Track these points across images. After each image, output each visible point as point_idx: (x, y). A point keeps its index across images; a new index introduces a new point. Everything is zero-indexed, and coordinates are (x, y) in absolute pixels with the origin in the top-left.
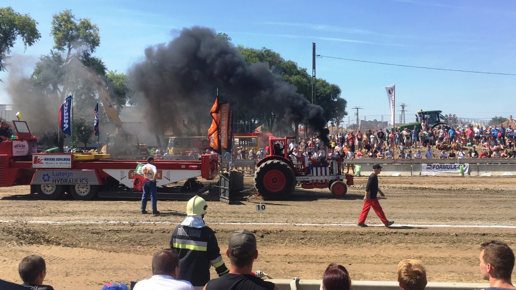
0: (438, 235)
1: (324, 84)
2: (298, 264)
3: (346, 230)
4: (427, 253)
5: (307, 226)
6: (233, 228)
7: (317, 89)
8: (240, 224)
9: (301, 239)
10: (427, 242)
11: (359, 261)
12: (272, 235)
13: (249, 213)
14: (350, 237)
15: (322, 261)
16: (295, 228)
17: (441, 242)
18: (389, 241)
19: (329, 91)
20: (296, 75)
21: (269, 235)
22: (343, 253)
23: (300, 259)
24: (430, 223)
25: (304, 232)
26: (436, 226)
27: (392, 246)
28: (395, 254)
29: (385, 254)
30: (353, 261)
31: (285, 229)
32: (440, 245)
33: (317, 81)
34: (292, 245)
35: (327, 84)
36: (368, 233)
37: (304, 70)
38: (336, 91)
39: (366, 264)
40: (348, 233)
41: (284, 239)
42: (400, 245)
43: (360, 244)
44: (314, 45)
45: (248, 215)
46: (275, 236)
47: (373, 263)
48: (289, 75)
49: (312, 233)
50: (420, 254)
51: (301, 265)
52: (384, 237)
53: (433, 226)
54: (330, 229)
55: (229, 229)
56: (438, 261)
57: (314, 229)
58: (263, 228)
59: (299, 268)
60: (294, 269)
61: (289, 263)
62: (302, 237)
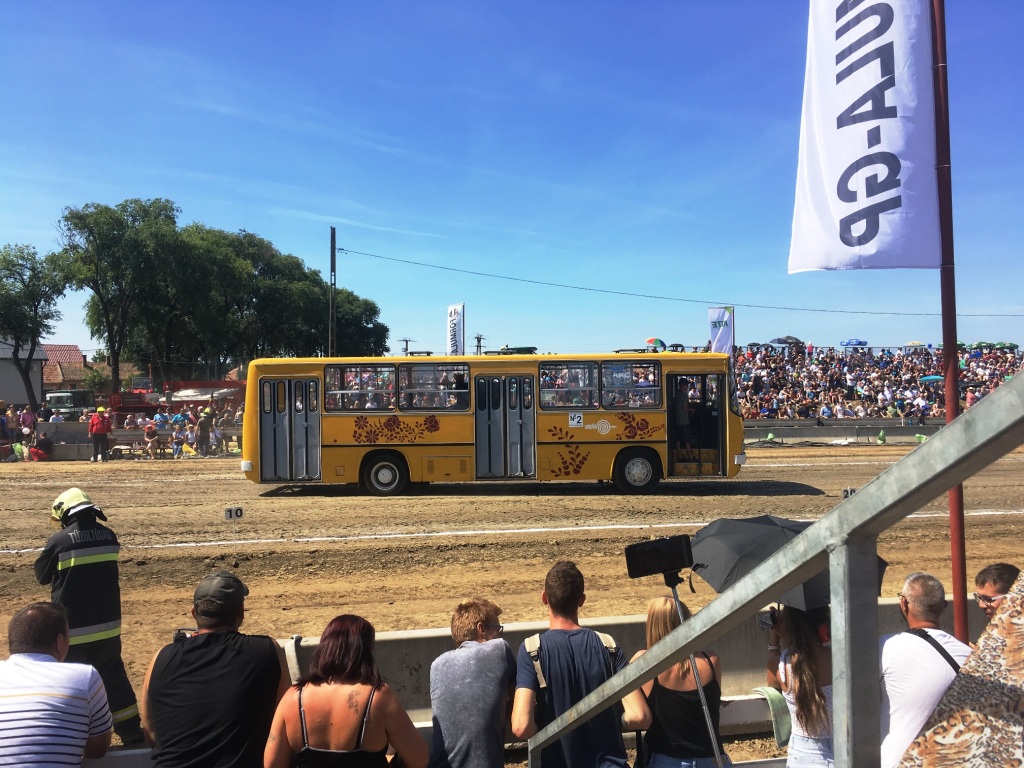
0: (531, 545)
1: (351, 298)
2: (302, 609)
3: (385, 545)
4: (513, 574)
5: (318, 542)
6: (180, 552)
7: (338, 307)
8: (193, 544)
9: (308, 565)
10: (515, 556)
11: (407, 596)
12: (253, 561)
13: (211, 524)
14: (392, 557)
15: (342, 600)
16: (296, 548)
17: (535, 556)
18: (456, 560)
19: (358, 311)
20: (300, 280)
21: (249, 563)
22: (380, 584)
23: (304, 601)
24: (518, 526)
25: (314, 552)
26: (528, 531)
27: (459, 567)
28: (465, 580)
29: (449, 582)
30: (395, 597)
31: (278, 551)
32: (534, 561)
33: (338, 292)
34: (291, 576)
35: (356, 299)
36: (422, 548)
37: (316, 273)
38: (371, 310)
39: (417, 602)
40: (388, 551)
41: (276, 568)
42: (472, 565)
43: (408, 568)
44: (333, 231)
45: (209, 528)
46: (260, 562)
47: (428, 598)
48: (289, 279)
49: (327, 554)
50: (504, 578)
51: (306, 611)
52: (448, 555)
53: (523, 531)
54: (358, 545)
55: (172, 556)
56: (530, 587)
57: (331, 546)
58: (239, 549)
59: (302, 617)
60: (294, 620)
61: (284, 609)
62: (310, 561)
